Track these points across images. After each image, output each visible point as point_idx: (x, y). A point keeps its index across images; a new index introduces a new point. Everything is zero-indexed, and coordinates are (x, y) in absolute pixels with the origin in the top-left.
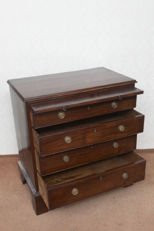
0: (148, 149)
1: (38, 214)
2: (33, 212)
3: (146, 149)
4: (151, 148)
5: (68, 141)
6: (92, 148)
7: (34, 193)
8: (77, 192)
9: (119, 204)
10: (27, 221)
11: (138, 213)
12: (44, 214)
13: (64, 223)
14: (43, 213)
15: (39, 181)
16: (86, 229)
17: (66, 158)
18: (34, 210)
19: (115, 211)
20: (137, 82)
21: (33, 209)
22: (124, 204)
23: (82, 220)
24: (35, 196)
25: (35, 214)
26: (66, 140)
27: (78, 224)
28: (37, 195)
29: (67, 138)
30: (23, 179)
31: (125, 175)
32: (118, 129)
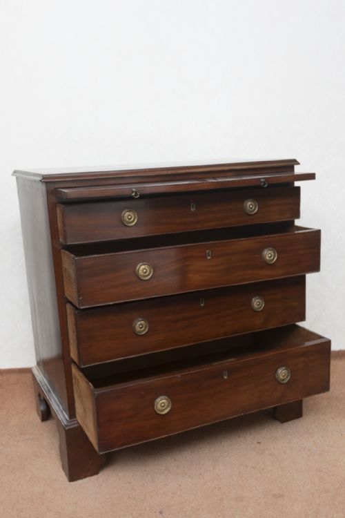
1: (72, 478)
2: (62, 476)
5: (146, 272)
6: (202, 305)
7: (64, 423)
8: (168, 406)
9: (270, 455)
10: (44, 493)
11: (320, 471)
12: (88, 478)
13: (137, 497)
14: (85, 477)
15: (75, 387)
16: (192, 507)
17: (142, 324)
18: (64, 471)
19: (263, 469)
20: (299, 164)
21: (61, 470)
22: (284, 453)
23: (181, 490)
24: (67, 428)
25: (66, 479)
26: (140, 271)
27: (173, 497)
28: (72, 425)
29: (143, 267)
30: (42, 408)
31: (282, 373)
32: (261, 257)
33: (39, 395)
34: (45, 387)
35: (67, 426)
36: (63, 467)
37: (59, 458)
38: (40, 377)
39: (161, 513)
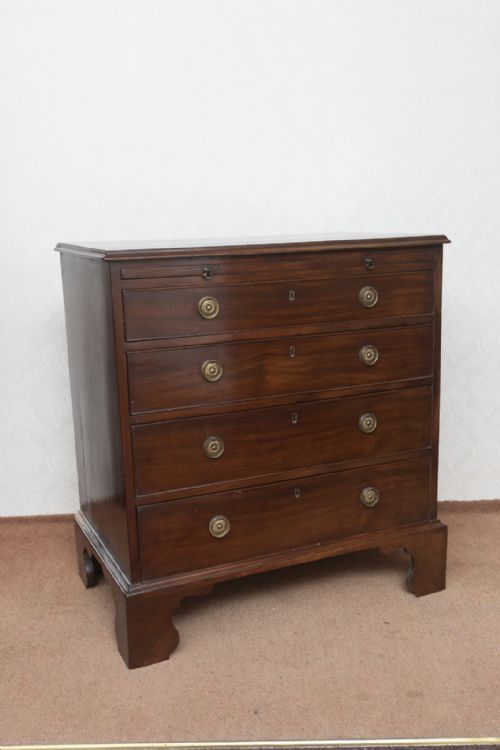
0: (483, 501)
1: (133, 664)
2: (118, 662)
3: (475, 502)
4: (491, 497)
6: (294, 422)
7: (124, 588)
8: (226, 528)
9: (403, 639)
12: (154, 665)
13: (222, 692)
14: (150, 663)
16: (298, 706)
17: (215, 444)
18: (121, 655)
19: (394, 658)
21: (118, 653)
22: (422, 637)
23: (282, 684)
24: (128, 596)
25: (123, 665)
26: (207, 371)
27: (271, 693)
28: (135, 591)
29: (210, 365)
30: (88, 569)
31: (369, 495)
32: (358, 357)
33: (85, 551)
34: (94, 540)
35: (129, 592)
36: (120, 650)
37: (114, 636)
38: (86, 526)
39: (256, 713)
